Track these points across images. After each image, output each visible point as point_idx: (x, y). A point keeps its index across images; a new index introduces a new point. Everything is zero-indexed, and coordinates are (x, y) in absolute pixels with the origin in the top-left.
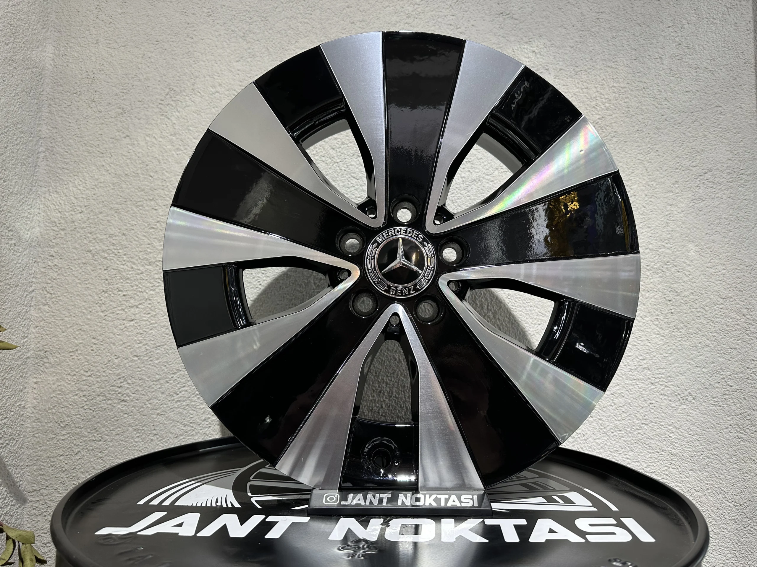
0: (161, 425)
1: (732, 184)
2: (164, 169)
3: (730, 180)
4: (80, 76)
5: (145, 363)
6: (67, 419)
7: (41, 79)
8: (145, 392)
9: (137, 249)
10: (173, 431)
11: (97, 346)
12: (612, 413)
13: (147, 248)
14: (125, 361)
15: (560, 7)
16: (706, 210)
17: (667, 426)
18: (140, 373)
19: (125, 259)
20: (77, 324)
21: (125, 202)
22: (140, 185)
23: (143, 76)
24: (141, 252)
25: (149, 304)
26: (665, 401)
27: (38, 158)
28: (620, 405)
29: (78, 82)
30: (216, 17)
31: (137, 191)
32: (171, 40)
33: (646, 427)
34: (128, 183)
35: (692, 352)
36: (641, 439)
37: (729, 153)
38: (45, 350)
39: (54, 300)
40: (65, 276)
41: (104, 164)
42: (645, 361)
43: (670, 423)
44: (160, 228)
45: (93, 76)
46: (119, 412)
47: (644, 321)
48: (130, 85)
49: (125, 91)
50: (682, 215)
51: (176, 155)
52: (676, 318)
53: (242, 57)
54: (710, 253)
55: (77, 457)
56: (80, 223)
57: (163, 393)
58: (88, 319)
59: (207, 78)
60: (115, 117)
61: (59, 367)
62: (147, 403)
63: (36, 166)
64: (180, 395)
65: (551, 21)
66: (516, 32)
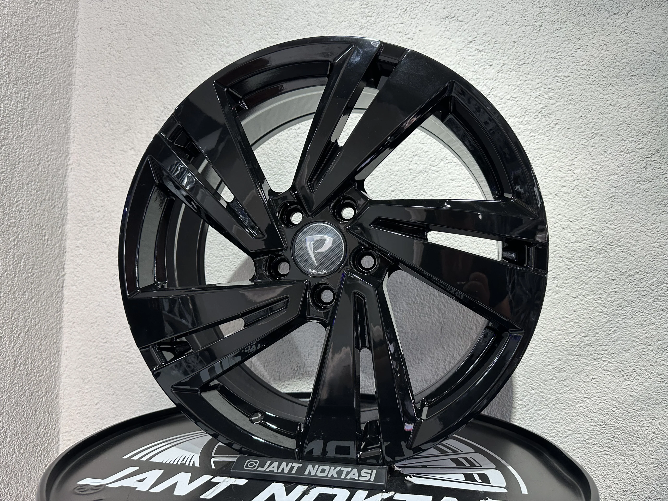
4: (97, 102)
6: (89, 376)
7: (68, 107)
11: (111, 319)
12: (554, 387)
15: (504, 6)
16: (652, 191)
17: (610, 401)
20: (96, 301)
23: (144, 98)
26: (608, 376)
27: (67, 170)
28: (562, 379)
29: (96, 107)
30: (201, 44)
32: (166, 67)
33: (588, 401)
35: (636, 330)
36: (583, 413)
38: (73, 321)
39: (79, 282)
40: (87, 263)
41: (115, 171)
42: (587, 338)
43: (613, 398)
45: (107, 101)
46: (127, 372)
47: (586, 300)
48: (134, 107)
49: (130, 112)
50: (628, 196)
52: (620, 296)
54: (657, 233)
55: (97, 407)
56: (98, 220)
58: (105, 297)
60: (123, 133)
61: (83, 335)
63: (65, 176)
65: (495, 20)
66: (460, 33)
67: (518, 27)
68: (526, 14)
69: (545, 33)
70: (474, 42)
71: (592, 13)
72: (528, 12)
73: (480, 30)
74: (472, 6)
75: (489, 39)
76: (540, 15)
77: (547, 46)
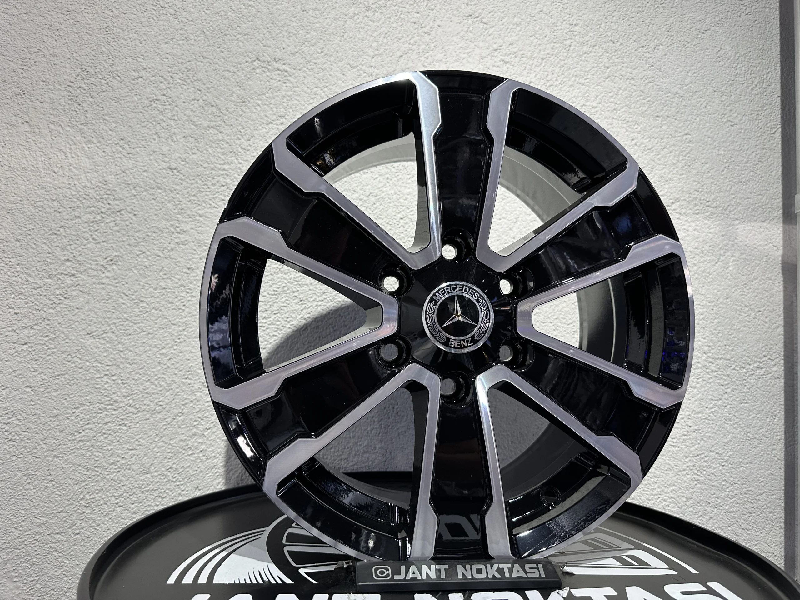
0: (58, 469)
1: (698, 216)
2: (71, 164)
3: (697, 211)
5: (41, 395)
8: (39, 430)
9: (35, 258)
10: (74, 477)
13: (47, 257)
14: (15, 393)
18: (34, 407)
19: (18, 269)
21: (21, 201)
22: (40, 181)
24: (39, 262)
25: (48, 325)
31: (36, 188)
32: (86, 11)
34: (25, 179)
37: (695, 183)
44: (64, 234)
51: (87, 149)
53: (173, 39)
57: (62, 431)
59: (128, 60)
62: (41, 443)
64: (83, 433)
65: (523, 29)
66: (485, 37)
67: (547, 42)
68: (556, 29)
69: (574, 55)
70: (499, 51)
71: (620, 41)
72: (558, 28)
73: (506, 38)
74: (498, 8)
75: (515, 50)
76: (570, 33)
77: (576, 69)
